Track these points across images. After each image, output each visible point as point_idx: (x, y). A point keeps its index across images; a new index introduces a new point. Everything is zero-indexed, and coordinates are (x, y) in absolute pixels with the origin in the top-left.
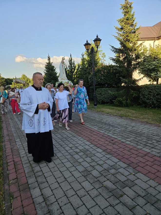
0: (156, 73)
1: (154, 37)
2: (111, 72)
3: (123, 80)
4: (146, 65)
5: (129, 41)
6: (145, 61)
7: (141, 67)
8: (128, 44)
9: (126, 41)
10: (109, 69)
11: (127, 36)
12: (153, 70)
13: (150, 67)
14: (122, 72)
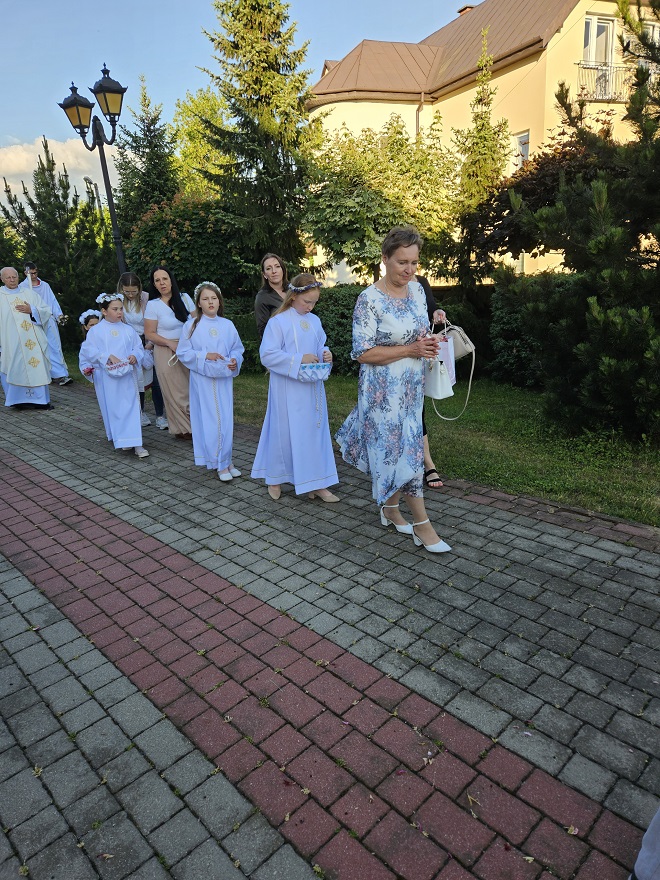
1: (418, 90)
2: (209, 230)
3: (246, 267)
4: (324, 210)
5: (268, 104)
6: (322, 194)
7: (311, 217)
8: (266, 116)
9: (258, 100)
10: (203, 219)
11: (257, 81)
12: (348, 231)
13: (337, 218)
14: (249, 233)
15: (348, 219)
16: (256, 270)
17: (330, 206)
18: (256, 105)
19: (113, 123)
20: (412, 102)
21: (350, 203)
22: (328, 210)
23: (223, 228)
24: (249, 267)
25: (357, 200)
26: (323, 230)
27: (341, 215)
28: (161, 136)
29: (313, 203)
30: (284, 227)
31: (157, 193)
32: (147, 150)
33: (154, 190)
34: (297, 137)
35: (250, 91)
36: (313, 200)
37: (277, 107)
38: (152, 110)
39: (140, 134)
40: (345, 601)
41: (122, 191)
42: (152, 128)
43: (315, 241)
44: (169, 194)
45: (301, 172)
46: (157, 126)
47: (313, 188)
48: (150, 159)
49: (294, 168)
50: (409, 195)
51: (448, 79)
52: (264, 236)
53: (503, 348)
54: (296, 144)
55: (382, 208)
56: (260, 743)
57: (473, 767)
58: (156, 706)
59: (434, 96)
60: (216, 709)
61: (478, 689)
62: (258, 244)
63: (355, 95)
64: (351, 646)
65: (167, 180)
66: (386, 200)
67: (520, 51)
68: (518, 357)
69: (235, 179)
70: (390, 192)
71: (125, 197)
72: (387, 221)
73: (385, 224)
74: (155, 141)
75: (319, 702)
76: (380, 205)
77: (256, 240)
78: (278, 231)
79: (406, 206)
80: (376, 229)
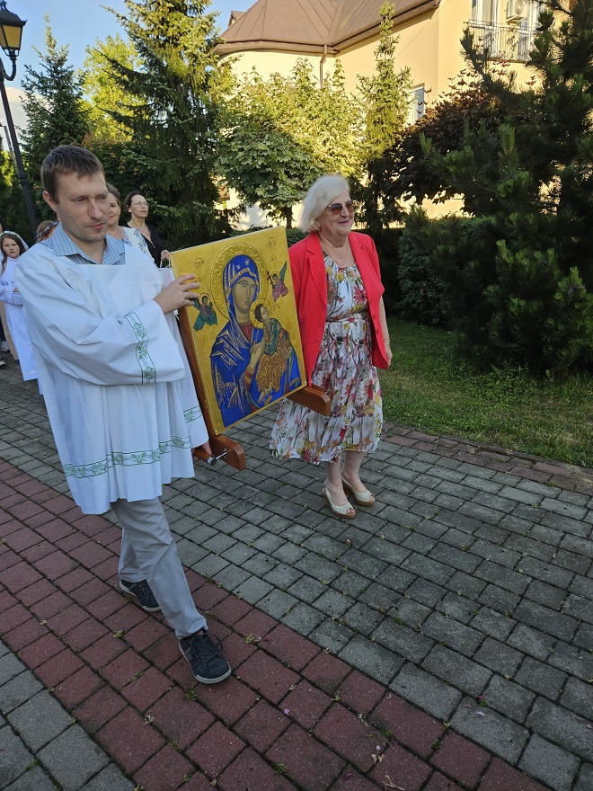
0: (271, 187)
1: (321, 42)
2: (121, 172)
3: (160, 208)
4: (236, 153)
5: (176, 45)
6: (233, 138)
7: (224, 160)
8: (174, 58)
9: (165, 41)
10: (115, 161)
11: (163, 21)
12: (261, 174)
13: (249, 161)
14: (162, 175)
15: (260, 163)
16: (170, 212)
17: (242, 150)
18: (163, 46)
19: (13, 57)
20: (316, 53)
21: (261, 146)
22: (240, 154)
23: (136, 170)
24: (163, 209)
25: (268, 143)
26: (235, 174)
27: (254, 158)
28: (68, 77)
29: (225, 147)
30: (197, 169)
31: (66, 134)
32: (55, 91)
33: (63, 131)
34: (207, 80)
35: (156, 31)
36: (226, 143)
37: (186, 48)
38: (58, 50)
39: (47, 75)
40: (276, 562)
41: (31, 132)
42: (59, 68)
43: (229, 184)
44: (80, 137)
45: (211, 116)
46: (64, 67)
47: (225, 132)
48: (58, 100)
49: (205, 112)
50: (319, 141)
51: (349, 33)
52: (177, 178)
53: (410, 289)
54: (205, 87)
55: (293, 152)
56: (186, 749)
57: (427, 761)
58: (64, 707)
59: (336, 48)
60: (134, 707)
61: (422, 660)
62: (171, 187)
63: (261, 44)
64: (284, 615)
65: (77, 121)
66: (297, 144)
67: (415, 8)
68: (425, 297)
69: (146, 120)
70: (300, 136)
71: (35, 138)
72: (298, 165)
73: (296, 169)
74: (63, 82)
75: (253, 689)
76: (291, 149)
77: (169, 182)
78: (191, 173)
79: (316, 152)
80: (287, 173)
